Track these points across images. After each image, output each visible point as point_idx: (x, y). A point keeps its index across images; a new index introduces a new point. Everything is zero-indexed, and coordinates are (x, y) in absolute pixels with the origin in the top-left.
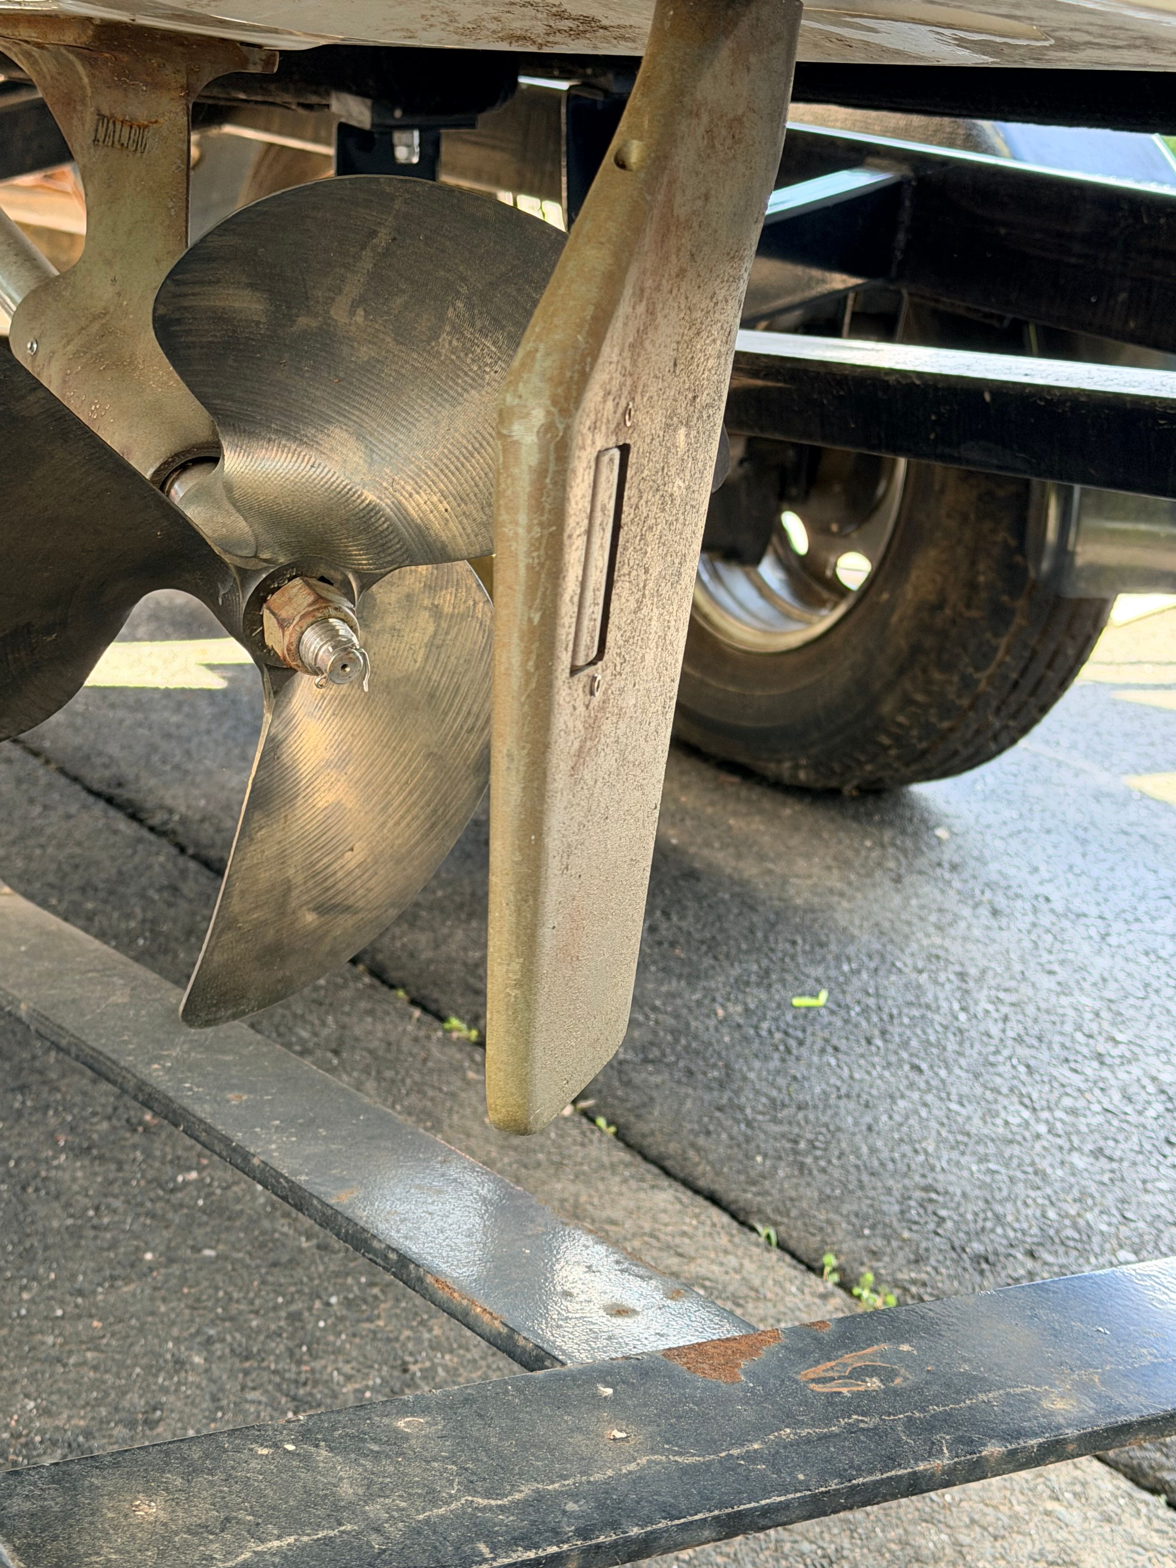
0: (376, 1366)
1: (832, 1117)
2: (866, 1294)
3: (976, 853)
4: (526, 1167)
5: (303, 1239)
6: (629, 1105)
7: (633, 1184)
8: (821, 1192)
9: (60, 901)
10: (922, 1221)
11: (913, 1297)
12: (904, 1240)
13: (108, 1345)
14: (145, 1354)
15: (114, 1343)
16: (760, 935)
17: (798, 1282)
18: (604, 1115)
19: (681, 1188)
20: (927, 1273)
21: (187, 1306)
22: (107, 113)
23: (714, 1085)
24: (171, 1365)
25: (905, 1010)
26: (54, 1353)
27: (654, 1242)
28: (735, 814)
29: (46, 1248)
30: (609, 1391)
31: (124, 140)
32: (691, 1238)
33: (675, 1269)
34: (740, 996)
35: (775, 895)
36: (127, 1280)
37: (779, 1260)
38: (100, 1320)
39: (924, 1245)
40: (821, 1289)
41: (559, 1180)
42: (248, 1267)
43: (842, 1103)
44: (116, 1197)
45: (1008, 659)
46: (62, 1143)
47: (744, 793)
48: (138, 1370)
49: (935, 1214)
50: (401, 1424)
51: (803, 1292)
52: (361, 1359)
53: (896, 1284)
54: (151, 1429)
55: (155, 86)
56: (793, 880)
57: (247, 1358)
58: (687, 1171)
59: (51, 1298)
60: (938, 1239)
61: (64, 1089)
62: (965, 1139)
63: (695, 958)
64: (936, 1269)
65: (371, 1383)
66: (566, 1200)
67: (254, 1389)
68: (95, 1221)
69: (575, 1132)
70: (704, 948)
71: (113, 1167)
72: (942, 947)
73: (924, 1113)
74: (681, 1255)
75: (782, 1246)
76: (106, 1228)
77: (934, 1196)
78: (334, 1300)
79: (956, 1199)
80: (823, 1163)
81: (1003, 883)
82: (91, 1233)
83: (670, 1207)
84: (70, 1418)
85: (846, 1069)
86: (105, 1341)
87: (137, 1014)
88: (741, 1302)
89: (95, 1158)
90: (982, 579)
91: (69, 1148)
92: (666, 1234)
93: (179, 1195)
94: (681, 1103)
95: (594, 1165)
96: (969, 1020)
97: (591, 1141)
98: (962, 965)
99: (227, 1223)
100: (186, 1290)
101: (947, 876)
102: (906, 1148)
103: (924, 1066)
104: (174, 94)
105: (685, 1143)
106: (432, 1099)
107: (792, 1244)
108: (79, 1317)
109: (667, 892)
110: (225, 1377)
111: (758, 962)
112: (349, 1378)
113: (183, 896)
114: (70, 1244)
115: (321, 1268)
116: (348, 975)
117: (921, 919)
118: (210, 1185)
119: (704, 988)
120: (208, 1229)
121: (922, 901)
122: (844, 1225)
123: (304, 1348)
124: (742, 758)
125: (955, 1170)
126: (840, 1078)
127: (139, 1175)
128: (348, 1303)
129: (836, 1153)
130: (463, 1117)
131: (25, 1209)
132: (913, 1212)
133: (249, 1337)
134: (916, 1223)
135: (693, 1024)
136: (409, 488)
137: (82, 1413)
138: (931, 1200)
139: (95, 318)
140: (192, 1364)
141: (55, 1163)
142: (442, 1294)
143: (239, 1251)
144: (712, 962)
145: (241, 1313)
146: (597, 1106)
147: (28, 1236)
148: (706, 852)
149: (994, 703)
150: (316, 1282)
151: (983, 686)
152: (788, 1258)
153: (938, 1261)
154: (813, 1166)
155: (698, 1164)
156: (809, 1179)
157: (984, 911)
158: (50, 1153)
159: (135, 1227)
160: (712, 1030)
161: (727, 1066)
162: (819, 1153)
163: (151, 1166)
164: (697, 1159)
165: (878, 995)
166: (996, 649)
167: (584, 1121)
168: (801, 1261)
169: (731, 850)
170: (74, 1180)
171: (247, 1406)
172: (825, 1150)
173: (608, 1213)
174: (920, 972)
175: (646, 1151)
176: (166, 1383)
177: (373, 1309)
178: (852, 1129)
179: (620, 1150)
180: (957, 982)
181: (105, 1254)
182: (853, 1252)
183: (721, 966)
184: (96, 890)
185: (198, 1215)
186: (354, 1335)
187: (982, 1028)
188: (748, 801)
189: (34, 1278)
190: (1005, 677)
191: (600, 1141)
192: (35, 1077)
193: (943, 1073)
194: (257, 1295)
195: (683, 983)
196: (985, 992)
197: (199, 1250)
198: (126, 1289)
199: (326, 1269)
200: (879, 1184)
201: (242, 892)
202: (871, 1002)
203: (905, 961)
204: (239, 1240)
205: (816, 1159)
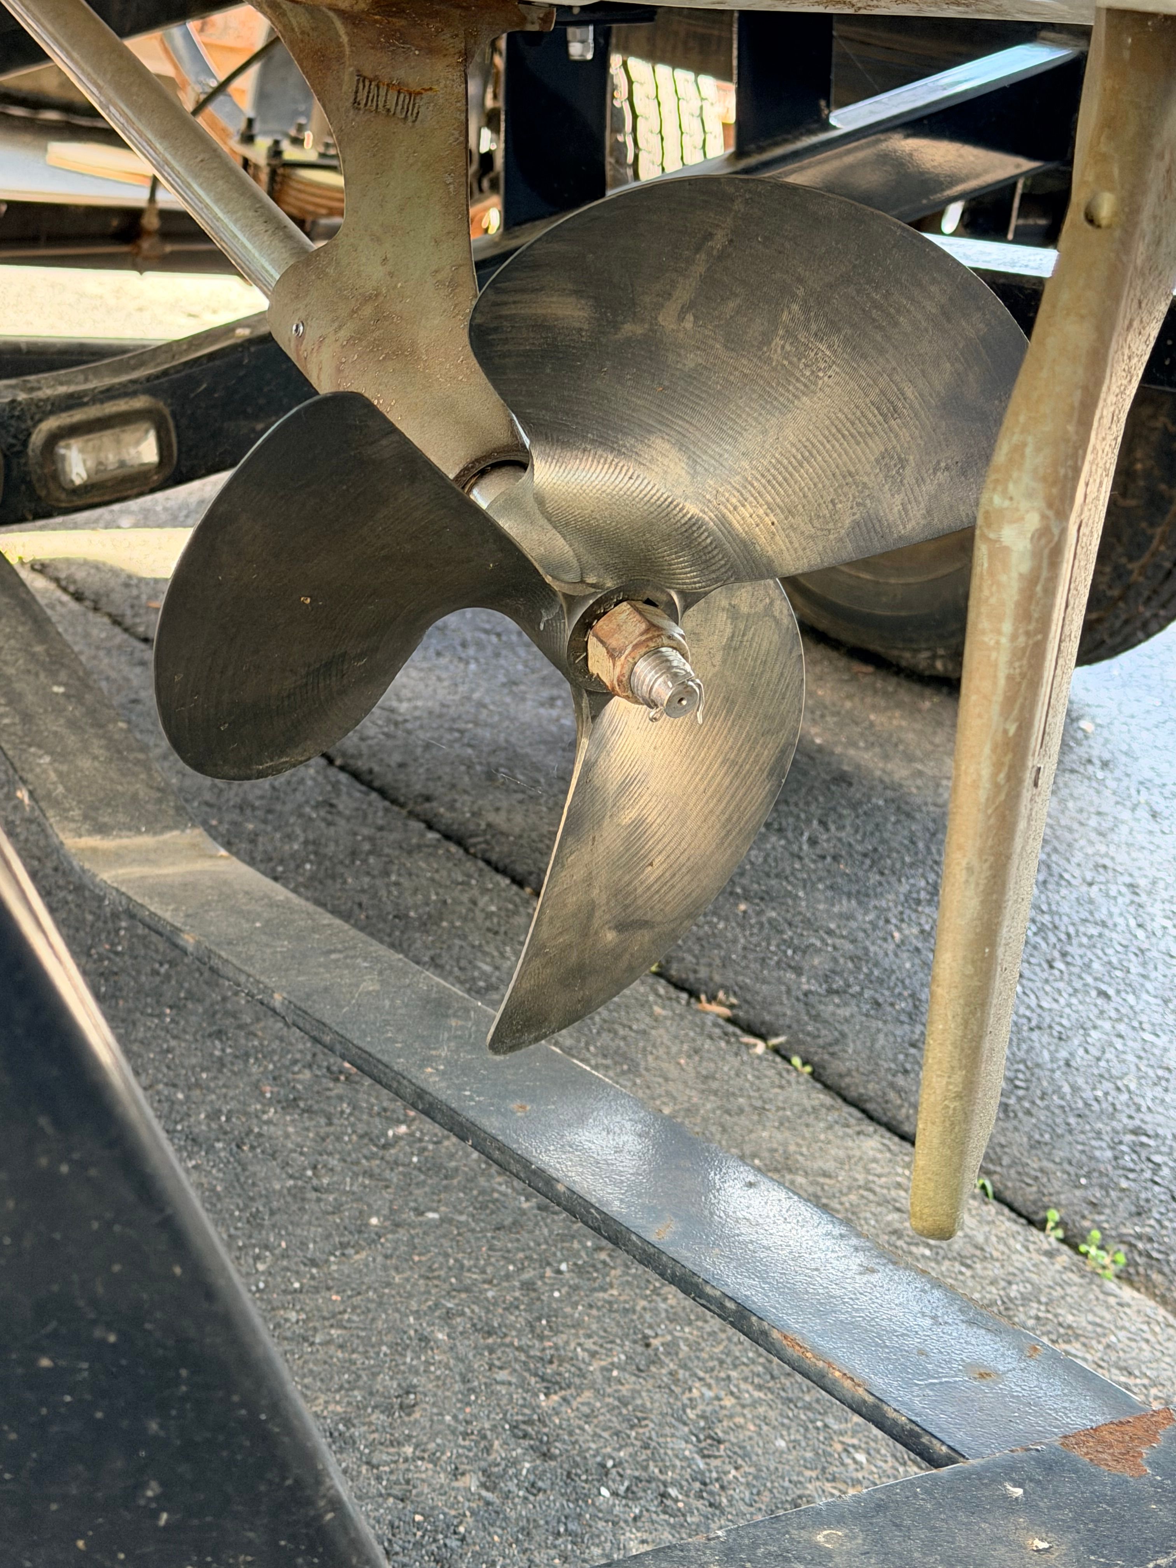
0: (618, 1341)
1: (1028, 1052)
2: (1093, 1251)
3: (1124, 748)
4: (728, 1112)
5: (523, 1199)
6: (821, 1041)
7: (839, 1130)
8: (1030, 1138)
9: (221, 822)
10: (1138, 1168)
11: (1140, 1254)
12: (1123, 1190)
13: (349, 1320)
14: (389, 1331)
15: (355, 1318)
16: (921, 845)
17: (1020, 1238)
18: (797, 1053)
19: (888, 1135)
20: (1151, 1226)
21: (421, 1276)
22: (368, 73)
23: (903, 1018)
24: (415, 1342)
25: (1082, 929)
26: (299, 1330)
27: (871, 1197)
28: (874, 708)
29: (272, 1213)
30: (1018, 1492)
31: (391, 104)
32: (906, 1191)
33: (897, 1225)
34: (914, 916)
35: (930, 800)
36: (358, 1249)
37: (997, 1213)
38: (338, 1293)
39: (1143, 1195)
40: (1046, 1246)
41: (764, 1128)
42: (473, 1231)
43: (1035, 1035)
44: (330, 1154)
45: (1162, 548)
46: (268, 1095)
47: (879, 684)
48: (384, 1349)
49: (1149, 1160)
50: (820, 1538)
51: (1028, 1250)
52: (602, 1333)
53: (1122, 1239)
54: (409, 1415)
55: (431, 51)
56: (944, 782)
57: (490, 1334)
58: (889, 1114)
59: (287, 1269)
60: (1157, 1189)
61: (260, 1033)
62: (1167, 1075)
63: (861, 874)
64: (1159, 1221)
65: (616, 1360)
66: (776, 1150)
67: (501, 1368)
68: (315, 1182)
69: (771, 1073)
70: (868, 862)
71: (323, 1121)
72: (1106, 855)
73: (1118, 1043)
74: (898, 1210)
75: (999, 1198)
76: (328, 1191)
77: (1144, 1139)
78: (563, 1267)
79: (1168, 1142)
80: (1027, 1105)
81: (1158, 781)
82: (313, 1195)
83: (879, 1156)
84: (327, 1402)
85: (1033, 996)
86: (346, 1316)
87: (393, 1006)
88: (969, 1262)
89: (304, 1111)
90: (1139, 466)
91: (276, 1101)
92: (881, 1187)
93: (392, 1151)
94: (874, 1041)
95: (796, 1109)
96: (1148, 937)
97: (789, 1082)
98: (1131, 875)
99: (445, 1182)
100: (416, 1258)
101: (1100, 775)
102: (1107, 1085)
103: (1111, 992)
104: (450, 60)
105: (884, 1084)
106: (624, 1038)
107: (1008, 1195)
108: (317, 1290)
109: (821, 799)
110: (470, 1355)
111: (923, 876)
112: (593, 1354)
113: (339, 813)
114: (295, 1207)
115: (546, 1231)
116: (517, 900)
117: (1081, 824)
118: (421, 1140)
119: (876, 907)
120: (427, 1189)
121: (1079, 804)
122: (1059, 1174)
123: (544, 1322)
124: (876, 647)
125: (1161, 1110)
126: (1029, 1007)
127: (349, 1131)
128: (578, 1270)
129: (1039, 1093)
130: (657, 1058)
131: (244, 1170)
132: (1127, 1158)
133: (488, 1311)
134: (1132, 1171)
135: (872, 949)
136: (734, 501)
137: (338, 1397)
138: (1142, 1144)
139: (367, 299)
140: (436, 1341)
141: (265, 1117)
142: (793, 1352)
143: (461, 1213)
144: (878, 877)
145: (475, 1282)
146: (788, 1042)
147: (252, 1199)
148: (852, 752)
149: (1146, 593)
150: (544, 1247)
151: (1135, 577)
152: (1006, 1211)
153: (1162, 1214)
154: (1017, 1107)
155: (901, 1107)
156: (1015, 1123)
157: (1143, 813)
158: (259, 1107)
159: (355, 1188)
160: (891, 955)
161: (913, 996)
162: (1021, 1093)
163: (360, 1120)
164: (899, 1102)
165: (1051, 912)
166: (1151, 538)
167: (778, 1059)
168: (1020, 1215)
169: (877, 750)
170: (287, 1136)
171: (498, 1388)
172: (1027, 1089)
173: (819, 1164)
174: (1090, 884)
175: (845, 1093)
176: (415, 1362)
177: (604, 1277)
178: (1049, 1066)
179: (819, 1091)
180: (1129, 897)
181: (330, 1218)
182: (1072, 1204)
183: (889, 883)
184: (254, 808)
185: (415, 1172)
186: (591, 1306)
187: (1162, 946)
188: (885, 693)
189: (266, 1247)
190: (1158, 566)
191: (798, 1082)
192: (229, 1021)
193: (1131, 999)
194: (488, 1263)
195: (853, 902)
196: (1159, 905)
197: (422, 1214)
198: (357, 1257)
199: (551, 1232)
200: (1088, 1127)
201: (551, 918)
202: (1046, 919)
203: (1073, 873)
204: (460, 1201)
205: (1020, 1099)
